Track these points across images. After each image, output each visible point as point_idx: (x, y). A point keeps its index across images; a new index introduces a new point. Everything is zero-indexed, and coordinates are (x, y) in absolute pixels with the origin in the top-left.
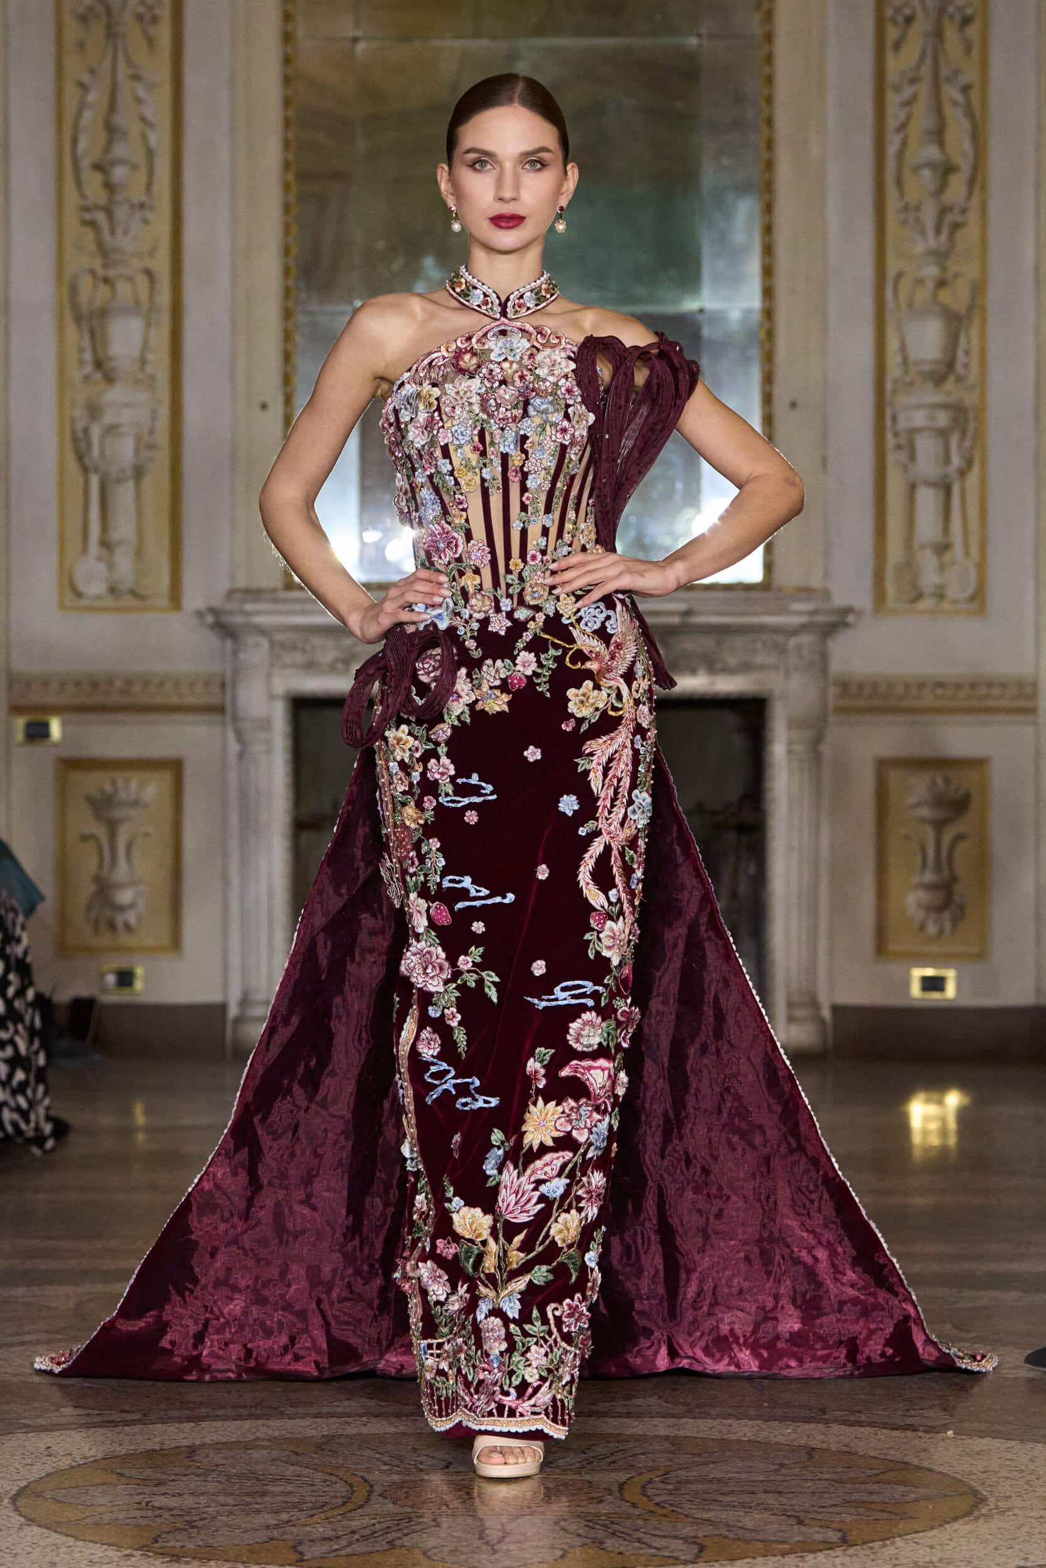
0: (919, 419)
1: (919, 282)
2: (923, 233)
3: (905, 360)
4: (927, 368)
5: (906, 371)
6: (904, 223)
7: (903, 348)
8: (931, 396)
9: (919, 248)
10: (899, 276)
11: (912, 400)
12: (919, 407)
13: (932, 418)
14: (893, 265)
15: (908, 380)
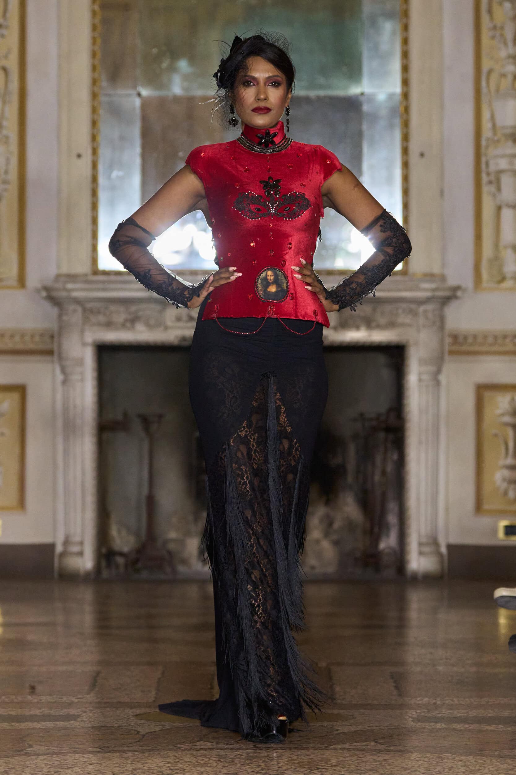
0: (503, 164)
1: (503, 75)
2: (505, 44)
3: (494, 125)
4: (509, 131)
5: (495, 133)
6: (493, 37)
7: (492, 117)
8: (509, 148)
9: (503, 53)
10: (490, 72)
11: (499, 151)
12: (503, 156)
13: (511, 163)
14: (486, 65)
15: (496, 138)
